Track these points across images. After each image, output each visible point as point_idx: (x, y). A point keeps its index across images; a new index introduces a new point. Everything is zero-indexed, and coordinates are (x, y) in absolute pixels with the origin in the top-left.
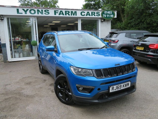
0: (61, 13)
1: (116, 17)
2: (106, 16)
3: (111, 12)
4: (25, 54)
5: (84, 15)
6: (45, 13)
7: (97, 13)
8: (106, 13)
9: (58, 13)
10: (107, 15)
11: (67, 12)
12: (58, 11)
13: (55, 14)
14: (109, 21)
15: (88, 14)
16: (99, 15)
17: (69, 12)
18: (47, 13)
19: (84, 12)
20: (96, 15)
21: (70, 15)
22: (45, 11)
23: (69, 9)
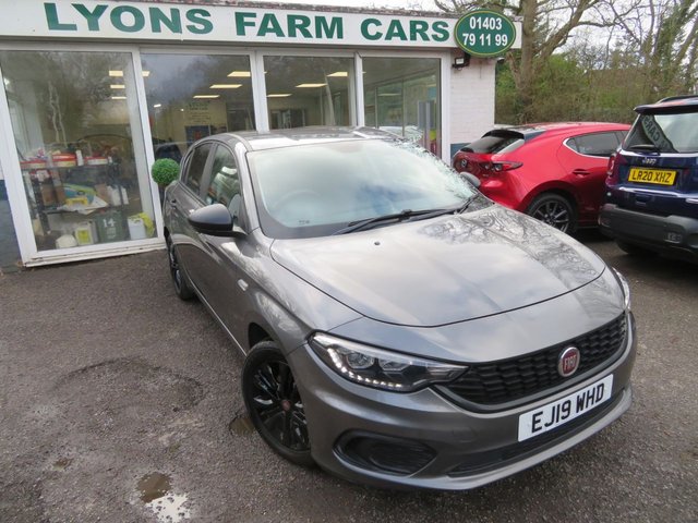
0: (270, 26)
1: (518, 44)
2: (478, 41)
3: (497, 23)
4: (109, 225)
5: (378, 36)
6: (188, 27)
7: (435, 26)
8: (477, 24)
9: (253, 24)
10: (482, 37)
11: (299, 22)
12: (254, 15)
13: (241, 31)
14: (488, 64)
15: (396, 31)
16: (446, 36)
17: (306, 21)
18: (200, 27)
19: (378, 23)
20: (430, 37)
21: (311, 36)
22: (190, 15)
23: (308, 8)
